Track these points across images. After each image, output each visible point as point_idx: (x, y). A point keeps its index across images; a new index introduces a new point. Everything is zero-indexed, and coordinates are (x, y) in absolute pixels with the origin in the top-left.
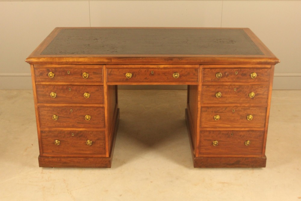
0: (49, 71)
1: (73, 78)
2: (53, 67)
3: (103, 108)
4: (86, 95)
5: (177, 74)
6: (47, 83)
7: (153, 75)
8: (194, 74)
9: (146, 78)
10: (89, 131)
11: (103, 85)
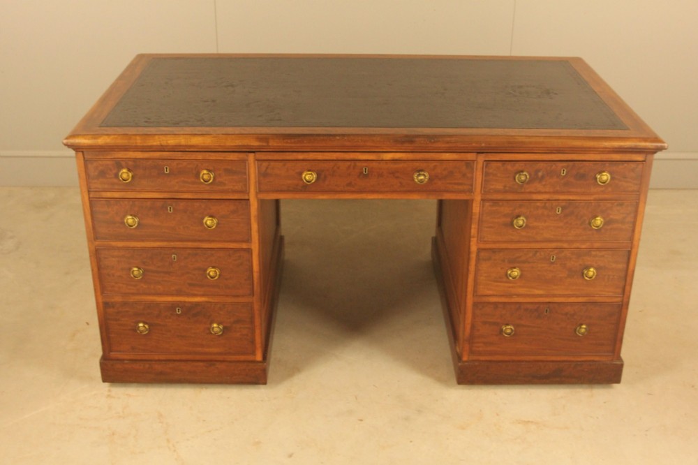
0: (120, 167)
1: (177, 182)
2: (128, 156)
3: (249, 251)
4: (208, 221)
5: (424, 175)
6: (117, 195)
7: (366, 176)
8: (464, 175)
9: (349, 184)
10: (216, 303)
11: (248, 200)
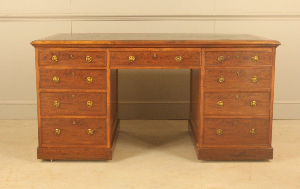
0: (53, 55)
1: (76, 62)
2: (56, 50)
3: (105, 93)
4: (89, 79)
5: (179, 57)
6: (51, 67)
7: (155, 58)
8: (196, 58)
9: (149, 62)
10: (90, 119)
11: (106, 69)
